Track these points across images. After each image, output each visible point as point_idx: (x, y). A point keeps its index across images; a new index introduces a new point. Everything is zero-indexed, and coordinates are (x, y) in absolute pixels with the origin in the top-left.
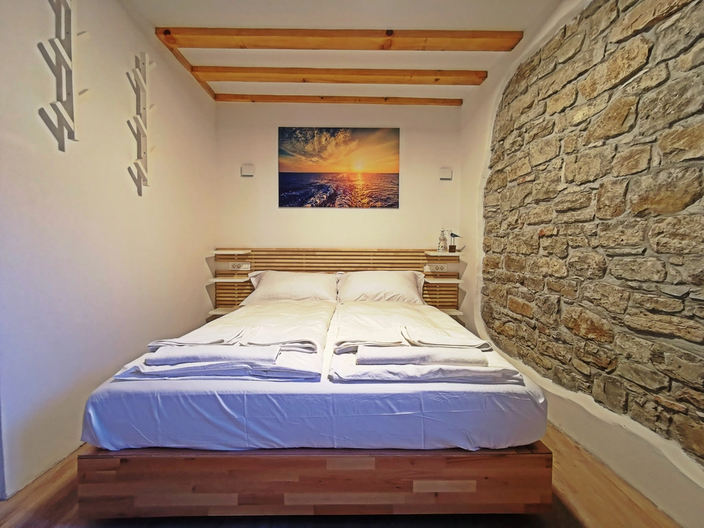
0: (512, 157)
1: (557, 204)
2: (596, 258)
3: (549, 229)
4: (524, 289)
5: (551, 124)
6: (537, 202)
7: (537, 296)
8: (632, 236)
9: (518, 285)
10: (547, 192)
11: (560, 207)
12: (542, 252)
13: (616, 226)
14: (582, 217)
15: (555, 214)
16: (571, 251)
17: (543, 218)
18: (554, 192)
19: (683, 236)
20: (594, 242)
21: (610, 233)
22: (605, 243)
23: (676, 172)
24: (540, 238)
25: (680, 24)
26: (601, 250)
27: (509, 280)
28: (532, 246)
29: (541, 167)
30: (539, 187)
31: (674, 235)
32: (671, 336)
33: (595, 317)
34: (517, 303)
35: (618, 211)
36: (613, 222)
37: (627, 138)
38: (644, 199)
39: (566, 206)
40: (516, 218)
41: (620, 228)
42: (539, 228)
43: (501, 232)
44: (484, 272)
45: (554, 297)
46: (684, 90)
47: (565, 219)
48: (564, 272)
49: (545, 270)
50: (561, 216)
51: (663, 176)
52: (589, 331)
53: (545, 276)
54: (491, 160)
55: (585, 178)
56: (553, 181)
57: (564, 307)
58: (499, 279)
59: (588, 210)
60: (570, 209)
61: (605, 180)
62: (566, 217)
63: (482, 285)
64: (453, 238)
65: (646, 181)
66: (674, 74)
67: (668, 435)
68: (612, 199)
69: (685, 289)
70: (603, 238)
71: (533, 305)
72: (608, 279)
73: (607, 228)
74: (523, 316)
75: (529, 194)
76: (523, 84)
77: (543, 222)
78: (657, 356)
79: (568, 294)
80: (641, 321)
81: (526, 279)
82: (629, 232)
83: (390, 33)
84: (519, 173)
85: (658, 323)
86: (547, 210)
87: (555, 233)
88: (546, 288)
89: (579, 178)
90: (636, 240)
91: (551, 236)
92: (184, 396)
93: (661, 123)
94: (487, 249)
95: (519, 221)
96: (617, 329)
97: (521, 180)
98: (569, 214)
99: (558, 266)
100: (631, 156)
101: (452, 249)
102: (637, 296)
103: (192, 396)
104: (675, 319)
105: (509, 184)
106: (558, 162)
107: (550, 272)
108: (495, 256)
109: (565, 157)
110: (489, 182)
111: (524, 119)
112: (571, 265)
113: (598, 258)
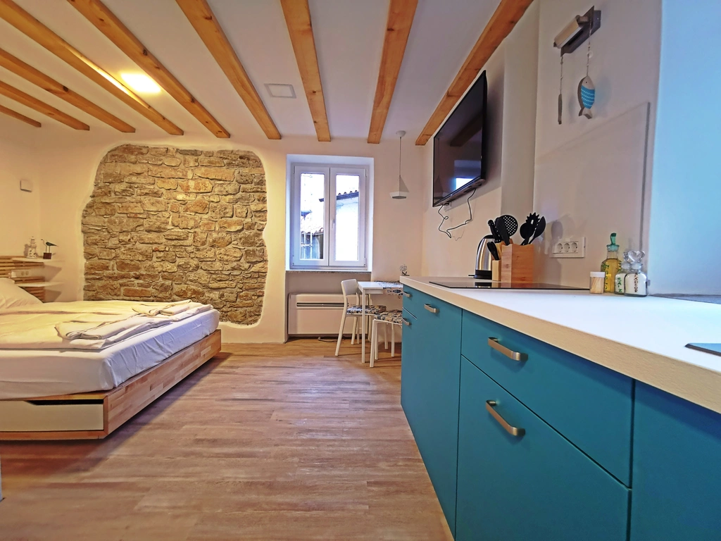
0: (121, 198)
1: (168, 235)
2: (194, 263)
3: (161, 248)
4: (141, 281)
5: (160, 193)
6: (149, 231)
7: (153, 284)
8: (210, 254)
9: (132, 279)
10: (159, 227)
11: (170, 237)
12: (154, 259)
13: (203, 249)
14: (185, 244)
15: (165, 240)
16: (178, 259)
17: (157, 241)
18: (164, 229)
19: (228, 255)
20: (192, 255)
21: (201, 253)
22: (199, 256)
23: (225, 234)
24: (153, 251)
25: (224, 186)
26: (196, 259)
27: (123, 277)
28: (147, 256)
29: (152, 213)
30: (151, 223)
31: (225, 255)
32: (226, 288)
33: (194, 287)
34: (133, 290)
35: (203, 244)
36: (202, 247)
37: (206, 216)
38: (214, 241)
39: (174, 237)
40: (129, 237)
41: (205, 251)
42: (154, 246)
43: (110, 245)
44: (86, 274)
45: (168, 283)
46: (226, 209)
47: (173, 244)
48: (175, 269)
49: (160, 269)
50: (169, 242)
51: (220, 235)
52: (192, 294)
53: (159, 273)
54: (94, 192)
55: (185, 227)
56: (164, 223)
57: (175, 286)
58: (110, 278)
59: (187, 241)
60: (176, 239)
61: (196, 230)
62: (173, 243)
63: (84, 283)
64: (48, 247)
65: (215, 235)
66: (222, 201)
67: (226, 320)
68: (201, 239)
69: (230, 272)
70: (199, 254)
71: (150, 289)
72: (200, 271)
73: (198, 250)
74: (140, 297)
75: (142, 225)
76: (133, 158)
77: (156, 243)
78: (222, 296)
79: (178, 279)
80: (215, 285)
81: (143, 275)
82: (209, 252)
83: (65, 89)
84: (130, 210)
85: (222, 284)
86: (158, 237)
87: (167, 249)
88: (161, 279)
89: (181, 226)
90: (212, 256)
91: (163, 251)
92: (144, 343)
93: (219, 216)
94: (88, 256)
95: (131, 240)
96: (205, 290)
97: (133, 215)
98: (176, 242)
99: (169, 266)
100: (208, 224)
101: (47, 256)
102: (214, 276)
103: (146, 341)
104: (227, 282)
105: (117, 215)
106: (167, 215)
107: (164, 270)
108: (103, 262)
109: (171, 213)
110: (90, 206)
111: (134, 179)
112: (179, 266)
113: (195, 263)
